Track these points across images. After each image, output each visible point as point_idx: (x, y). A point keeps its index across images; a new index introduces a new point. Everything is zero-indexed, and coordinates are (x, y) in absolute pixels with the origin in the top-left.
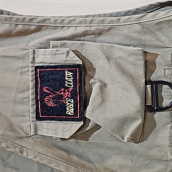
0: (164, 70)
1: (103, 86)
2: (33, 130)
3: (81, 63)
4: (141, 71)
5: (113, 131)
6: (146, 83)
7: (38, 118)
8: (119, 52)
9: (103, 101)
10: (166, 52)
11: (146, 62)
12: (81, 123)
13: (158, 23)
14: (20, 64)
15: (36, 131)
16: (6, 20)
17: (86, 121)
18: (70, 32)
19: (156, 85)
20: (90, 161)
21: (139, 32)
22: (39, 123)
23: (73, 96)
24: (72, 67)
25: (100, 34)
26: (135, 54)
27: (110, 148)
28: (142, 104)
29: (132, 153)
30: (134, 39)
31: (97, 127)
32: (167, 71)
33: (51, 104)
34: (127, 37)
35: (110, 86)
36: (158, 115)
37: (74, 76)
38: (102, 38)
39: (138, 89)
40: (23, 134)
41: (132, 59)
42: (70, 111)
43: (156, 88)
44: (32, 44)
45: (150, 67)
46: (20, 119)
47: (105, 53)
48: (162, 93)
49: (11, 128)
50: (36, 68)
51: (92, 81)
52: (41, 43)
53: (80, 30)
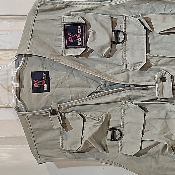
0: (120, 26)
1: (94, 33)
2: (64, 53)
3: (85, 22)
4: (110, 26)
5: (98, 52)
6: (112, 31)
7: (66, 48)
8: (101, 17)
9: (94, 39)
10: (121, 17)
11: (112, 22)
12: (85, 49)
13: (117, 5)
14: (57, 23)
15: (65, 53)
16: (52, 3)
17: (87, 48)
18: (80, 8)
19: (117, 32)
20: (88, 66)
21: (109, 9)
22: (66, 50)
23: (81, 37)
24: (81, 24)
25: (93, 9)
26: (107, 18)
27: (97, 61)
28: (110, 40)
29: (106, 63)
30: (107, 12)
31: (92, 51)
32: (121, 26)
33: (72, 41)
34: (104, 11)
35: (97, 33)
36: (117, 45)
37: (82, 28)
38: (93, 11)
39: (109, 34)
40: (60, 55)
41: (106, 20)
42: (80, 43)
43: (117, 34)
44: (62, 14)
45: (114, 24)
46: (58, 48)
47: (95, 18)
48: (119, 36)
49: (54, 51)
50: (65, 24)
51: (89, 30)
52: (67, 14)
53: (84, 7)
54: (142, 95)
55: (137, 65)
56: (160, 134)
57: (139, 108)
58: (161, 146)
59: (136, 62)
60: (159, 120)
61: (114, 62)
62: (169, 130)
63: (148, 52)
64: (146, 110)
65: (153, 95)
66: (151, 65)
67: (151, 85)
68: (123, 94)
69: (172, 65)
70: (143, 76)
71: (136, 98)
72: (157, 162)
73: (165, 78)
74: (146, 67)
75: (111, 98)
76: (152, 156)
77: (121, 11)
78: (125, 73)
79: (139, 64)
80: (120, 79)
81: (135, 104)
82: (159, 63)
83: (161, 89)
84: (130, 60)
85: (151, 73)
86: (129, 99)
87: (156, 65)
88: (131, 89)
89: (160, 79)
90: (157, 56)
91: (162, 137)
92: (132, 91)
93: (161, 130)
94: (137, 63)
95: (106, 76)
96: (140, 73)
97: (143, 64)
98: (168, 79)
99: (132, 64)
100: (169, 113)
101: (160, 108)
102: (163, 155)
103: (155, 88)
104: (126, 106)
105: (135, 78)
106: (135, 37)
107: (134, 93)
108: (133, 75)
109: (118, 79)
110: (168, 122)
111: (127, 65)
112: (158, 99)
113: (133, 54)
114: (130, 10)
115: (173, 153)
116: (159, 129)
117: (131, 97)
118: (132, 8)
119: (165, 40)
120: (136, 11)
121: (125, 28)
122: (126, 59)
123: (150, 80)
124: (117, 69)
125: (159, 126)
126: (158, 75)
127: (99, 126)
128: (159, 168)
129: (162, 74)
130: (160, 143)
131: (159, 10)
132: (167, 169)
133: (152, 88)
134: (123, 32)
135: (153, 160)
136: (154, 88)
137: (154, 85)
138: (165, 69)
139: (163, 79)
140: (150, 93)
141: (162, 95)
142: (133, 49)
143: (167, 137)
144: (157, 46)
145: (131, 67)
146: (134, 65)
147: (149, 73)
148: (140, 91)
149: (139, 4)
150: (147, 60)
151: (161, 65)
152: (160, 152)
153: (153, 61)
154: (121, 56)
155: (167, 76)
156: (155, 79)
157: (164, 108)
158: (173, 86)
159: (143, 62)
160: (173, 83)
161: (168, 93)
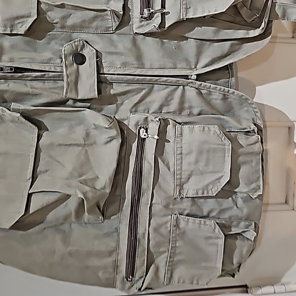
54: (30, 91)
55: (18, 21)
56: (71, 176)
57: (23, 120)
58: (72, 204)
59: (15, 15)
60: (71, 148)
62: (91, 168)
64: (41, 127)
65: (57, 93)
66: (51, 26)
69: (97, 28)
70: (35, 51)
71: (20, 97)
72: (66, 241)
73: (83, 57)
76: (57, 227)
79: (21, 20)
81: (15, 111)
82: (70, 22)
83: (73, 78)
85: (54, 45)
87: (62, 27)
88: (5, 78)
89: (71, 58)
90: (63, 6)
91: (75, 182)
92: (9, 82)
93: (74, 169)
94: (17, 18)
96: (27, 43)
97: (30, 21)
98: (89, 59)
99: (7, 20)
100: (93, 132)
101: (73, 123)
102: (80, 224)
103: (59, 78)
105: (16, 55)
107: (13, 87)
108: (13, 47)
110: (89, 152)
112: (70, 102)
115: (101, 217)
116: (69, 167)
117: (6, 96)
123: (50, 59)
125: (69, 160)
126: (67, 48)
128: (70, 254)
129: (77, 46)
130: (69, 196)
132: (90, 254)
133: (54, 77)
135: (58, 237)
136: (59, 76)
137: (59, 71)
138: (84, 36)
139: (80, 59)
140: (50, 88)
141: (74, 91)
143: (85, 182)
145: (5, 26)
146: (12, 22)
147: (49, 44)
148: (28, 83)
150: (40, 12)
151: (74, 28)
152: (73, 218)
153: (54, 16)
155: (88, 52)
156: (61, 58)
157: (81, 122)
158: (98, 73)
159: (29, 16)
160: (99, 66)
161: (88, 88)
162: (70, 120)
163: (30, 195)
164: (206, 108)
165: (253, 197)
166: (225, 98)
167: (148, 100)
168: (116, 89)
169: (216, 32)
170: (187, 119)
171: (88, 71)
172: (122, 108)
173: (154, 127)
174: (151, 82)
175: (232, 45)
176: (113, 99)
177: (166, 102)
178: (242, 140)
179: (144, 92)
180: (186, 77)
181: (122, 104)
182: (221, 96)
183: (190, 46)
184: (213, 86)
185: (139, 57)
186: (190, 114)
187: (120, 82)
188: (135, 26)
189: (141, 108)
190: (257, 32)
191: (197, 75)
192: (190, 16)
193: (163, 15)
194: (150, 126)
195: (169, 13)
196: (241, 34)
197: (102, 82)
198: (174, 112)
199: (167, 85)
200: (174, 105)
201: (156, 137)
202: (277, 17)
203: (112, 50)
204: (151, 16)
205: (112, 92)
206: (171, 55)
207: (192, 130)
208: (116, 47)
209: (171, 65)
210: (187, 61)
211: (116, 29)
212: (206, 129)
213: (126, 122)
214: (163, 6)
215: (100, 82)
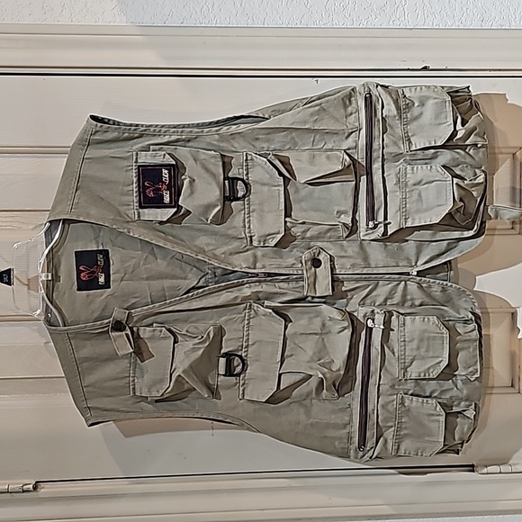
0: (238, 169)
1: (192, 181)
2: (136, 216)
3: (174, 163)
4: (220, 170)
5: (199, 214)
6: (225, 179)
7: (141, 207)
8: (203, 155)
9: (192, 193)
10: (239, 155)
11: (224, 163)
12: (175, 209)
13: (231, 134)
14: (126, 163)
15: (139, 217)
16: (116, 129)
17: (180, 208)
18: (166, 139)
19: (233, 181)
20: (182, 241)
21: (218, 141)
22: (141, 210)
23: (169, 188)
24: (168, 166)
25: (189, 141)
26: (214, 157)
27: (199, 230)
28: (221, 194)
29: (215, 233)
30: (214, 145)
31: (188, 212)
32: (240, 170)
33: (152, 195)
34: (210, 144)
35: (197, 181)
36: (234, 204)
37: (170, 173)
38: (190, 144)
39: (218, 183)
40: (129, 220)
41: (213, 160)
42: (167, 199)
43: (233, 183)
44: (134, 148)
46: (126, 207)
47: (192, 156)
48: (238, 187)
49: (119, 214)
50: (139, 166)
51: (183, 177)
52: (143, 147)
53: (174, 138)
54: (279, 291)
55: (269, 237)
56: (311, 360)
57: (274, 314)
58: (313, 383)
59: (268, 233)
60: (311, 336)
61: (230, 232)
62: (328, 353)
63: (288, 214)
64: (287, 320)
65: (299, 292)
66: (295, 238)
67: (295, 273)
68: (247, 291)
69: (330, 238)
70: (281, 258)
71: (270, 296)
72: (308, 414)
73: (320, 261)
74: (286, 241)
75: (225, 297)
76: (300, 402)
77: (238, 144)
78: (249, 252)
79: (272, 236)
80: (241, 263)
81: (267, 307)
82: (308, 234)
83: (312, 279)
84: (257, 230)
85: (295, 252)
86: (258, 299)
87: (303, 239)
88: (259, 282)
89: (310, 263)
90: (304, 223)
91: (315, 365)
92: (262, 284)
93: (314, 353)
94: (269, 235)
95: (215, 257)
96: (275, 252)
97: (279, 236)
98: (324, 263)
99: (261, 237)
100: (328, 323)
101: (312, 315)
102: (319, 400)
103: (302, 279)
104: (252, 312)
105: (267, 262)
106: (266, 188)
107: (265, 288)
108: (263, 256)
109: (236, 263)
110: (325, 340)
111: (253, 238)
112: (309, 299)
113: (261, 220)
114: (254, 143)
115: (336, 395)
116: (310, 353)
117: (260, 295)
118: (257, 139)
119: (316, 195)
120: (265, 145)
121: (247, 174)
122: (249, 227)
123: (293, 264)
124: (236, 244)
125: (310, 346)
126: (306, 255)
127: (202, 350)
128: (312, 425)
129: (314, 253)
130: (311, 376)
131: (304, 144)
132: (328, 426)
133: (296, 278)
134: (242, 180)
135: (302, 410)
137: (300, 274)
138: (319, 244)
139: (316, 263)
140: (294, 288)
141: (313, 290)
142: (262, 211)
143: (323, 365)
144: (303, 204)
145: (260, 241)
146: (265, 238)
147: (292, 251)
148: (277, 284)
149: (269, 134)
150: (287, 229)
151: (312, 238)
152: (314, 396)
153: (297, 231)
154: (242, 221)
155: (323, 257)
156: (302, 263)
157: (318, 314)
158: (332, 274)
159: (278, 233)
160: (333, 269)
161: (324, 287)
162: (309, 313)
163: (280, 375)
164: (427, 300)
165: (472, 379)
166: (444, 290)
167: (374, 294)
168: (347, 286)
169: (433, 235)
170: (408, 311)
171: (323, 272)
172: (352, 301)
173: (380, 318)
174: (375, 279)
175: (448, 244)
176: (344, 295)
177: (390, 296)
178: (460, 328)
179: (370, 287)
180: (408, 274)
181: (351, 298)
182: (440, 289)
183: (410, 247)
184: (432, 280)
185: (366, 259)
186: (413, 306)
187: (349, 280)
188: (361, 234)
189: (368, 301)
190: (471, 233)
191: (418, 272)
192: (409, 224)
193: (386, 226)
194: (376, 317)
195: (390, 223)
196: (456, 234)
197: (335, 281)
198: (397, 304)
199: (390, 280)
200: (397, 298)
201: (382, 327)
202: (490, 218)
203: (343, 254)
204: (376, 226)
205: (344, 289)
206: (393, 255)
207: (413, 321)
208: (346, 251)
209: (394, 264)
210: (408, 259)
211: (347, 237)
212: (426, 319)
213: (355, 314)
214: (386, 219)
215: (333, 281)
